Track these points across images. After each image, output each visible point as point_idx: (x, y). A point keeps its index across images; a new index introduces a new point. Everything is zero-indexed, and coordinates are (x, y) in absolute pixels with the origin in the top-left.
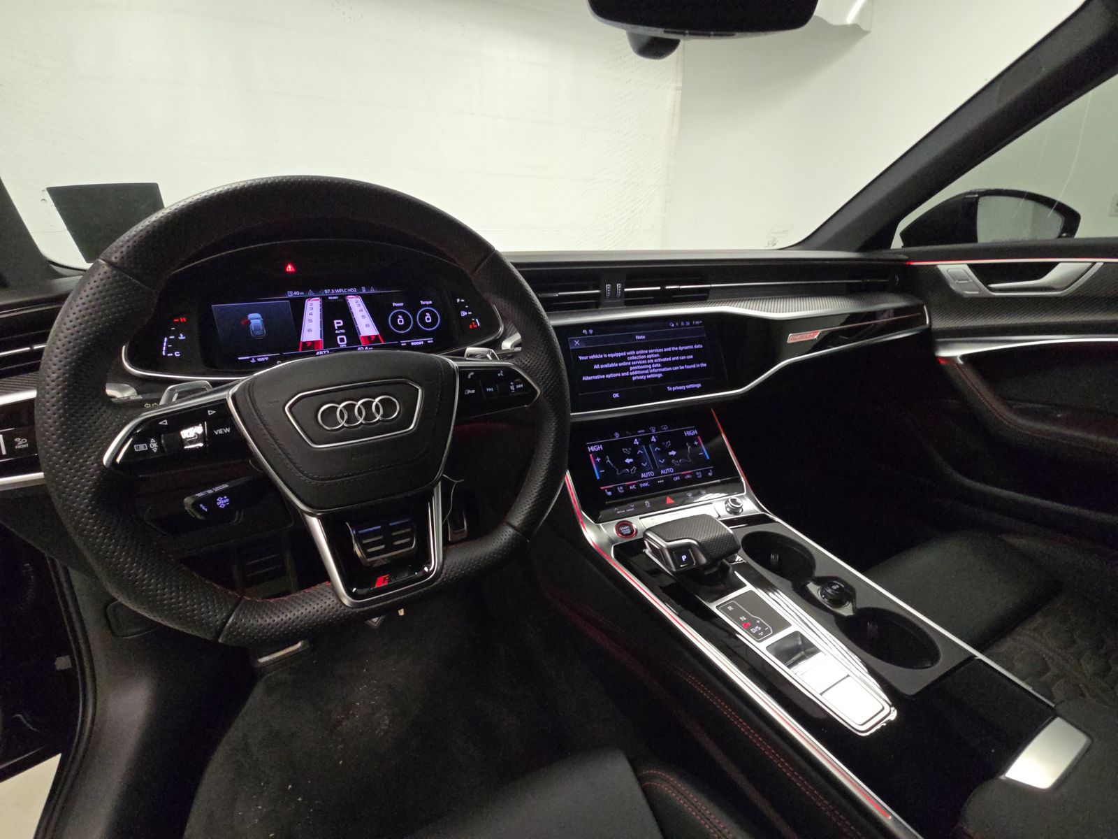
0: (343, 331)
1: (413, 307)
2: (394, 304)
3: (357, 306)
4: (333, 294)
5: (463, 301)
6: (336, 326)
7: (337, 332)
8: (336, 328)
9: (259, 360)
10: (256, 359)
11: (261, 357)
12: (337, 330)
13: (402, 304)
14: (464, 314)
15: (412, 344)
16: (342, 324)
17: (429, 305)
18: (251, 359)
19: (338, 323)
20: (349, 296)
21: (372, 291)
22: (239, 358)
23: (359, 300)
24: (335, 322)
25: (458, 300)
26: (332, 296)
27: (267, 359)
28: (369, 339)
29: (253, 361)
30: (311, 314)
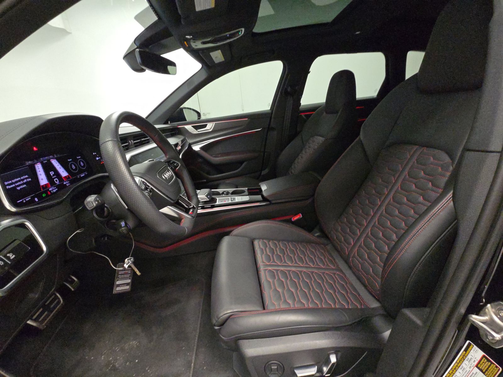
0: (55, 176)
1: (75, 160)
2: (69, 160)
3: (55, 163)
4: (45, 159)
5: (95, 153)
6: (52, 174)
7: (53, 177)
8: (52, 176)
9: (27, 200)
10: (25, 200)
11: (27, 198)
12: (53, 176)
13: (71, 160)
14: (97, 159)
15: (81, 176)
16: (53, 173)
17: (80, 158)
18: (23, 201)
19: (52, 173)
20: (51, 160)
21: (59, 156)
22: (18, 202)
23: (55, 160)
24: (51, 173)
25: (94, 154)
26: (45, 161)
27: (30, 198)
28: (65, 177)
29: (24, 201)
30: (39, 171)
